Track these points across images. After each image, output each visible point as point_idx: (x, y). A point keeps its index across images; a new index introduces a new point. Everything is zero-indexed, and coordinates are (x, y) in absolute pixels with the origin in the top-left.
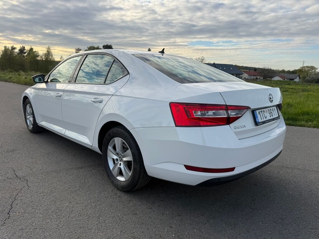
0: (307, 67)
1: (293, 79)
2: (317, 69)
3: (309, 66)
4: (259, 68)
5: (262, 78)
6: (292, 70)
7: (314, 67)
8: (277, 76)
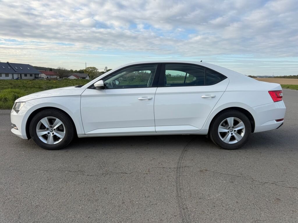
0: (91, 68)
1: (85, 78)
2: (98, 69)
3: (92, 67)
4: (48, 68)
5: (59, 77)
6: (78, 70)
7: (95, 68)
8: (72, 75)
